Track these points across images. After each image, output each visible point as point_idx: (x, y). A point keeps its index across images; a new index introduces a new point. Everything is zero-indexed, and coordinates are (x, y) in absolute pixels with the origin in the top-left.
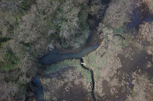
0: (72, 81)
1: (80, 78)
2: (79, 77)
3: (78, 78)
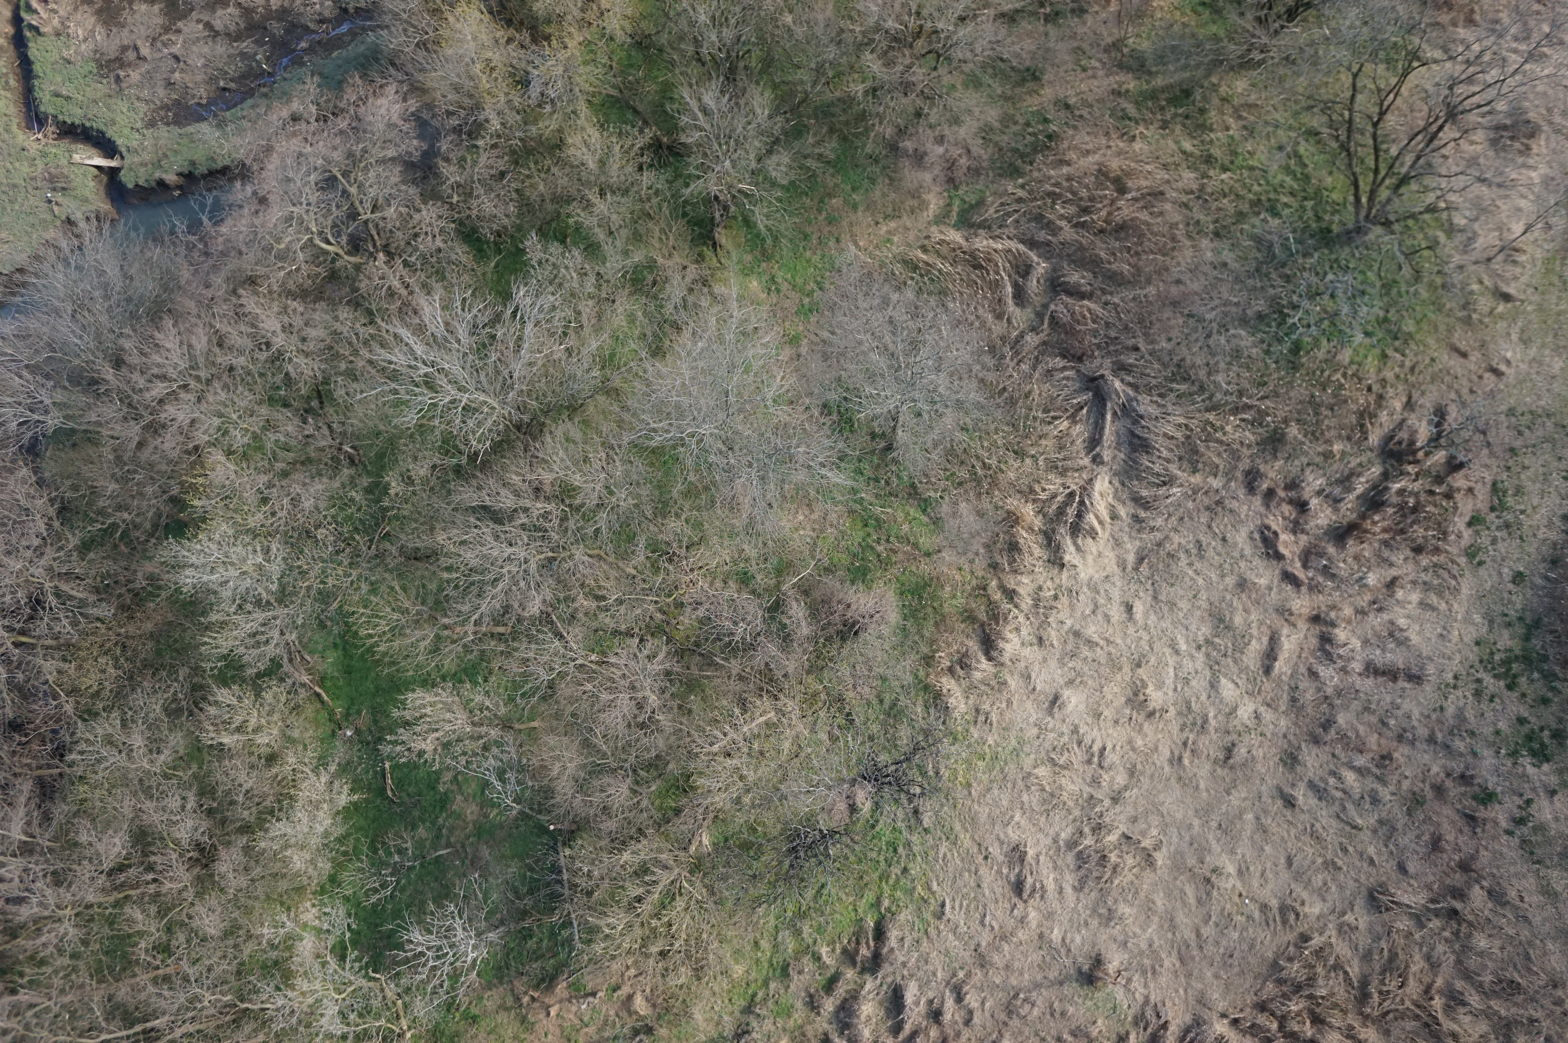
0: (180, 24)
1: (124, 49)
2: (131, 55)
3: (136, 48)
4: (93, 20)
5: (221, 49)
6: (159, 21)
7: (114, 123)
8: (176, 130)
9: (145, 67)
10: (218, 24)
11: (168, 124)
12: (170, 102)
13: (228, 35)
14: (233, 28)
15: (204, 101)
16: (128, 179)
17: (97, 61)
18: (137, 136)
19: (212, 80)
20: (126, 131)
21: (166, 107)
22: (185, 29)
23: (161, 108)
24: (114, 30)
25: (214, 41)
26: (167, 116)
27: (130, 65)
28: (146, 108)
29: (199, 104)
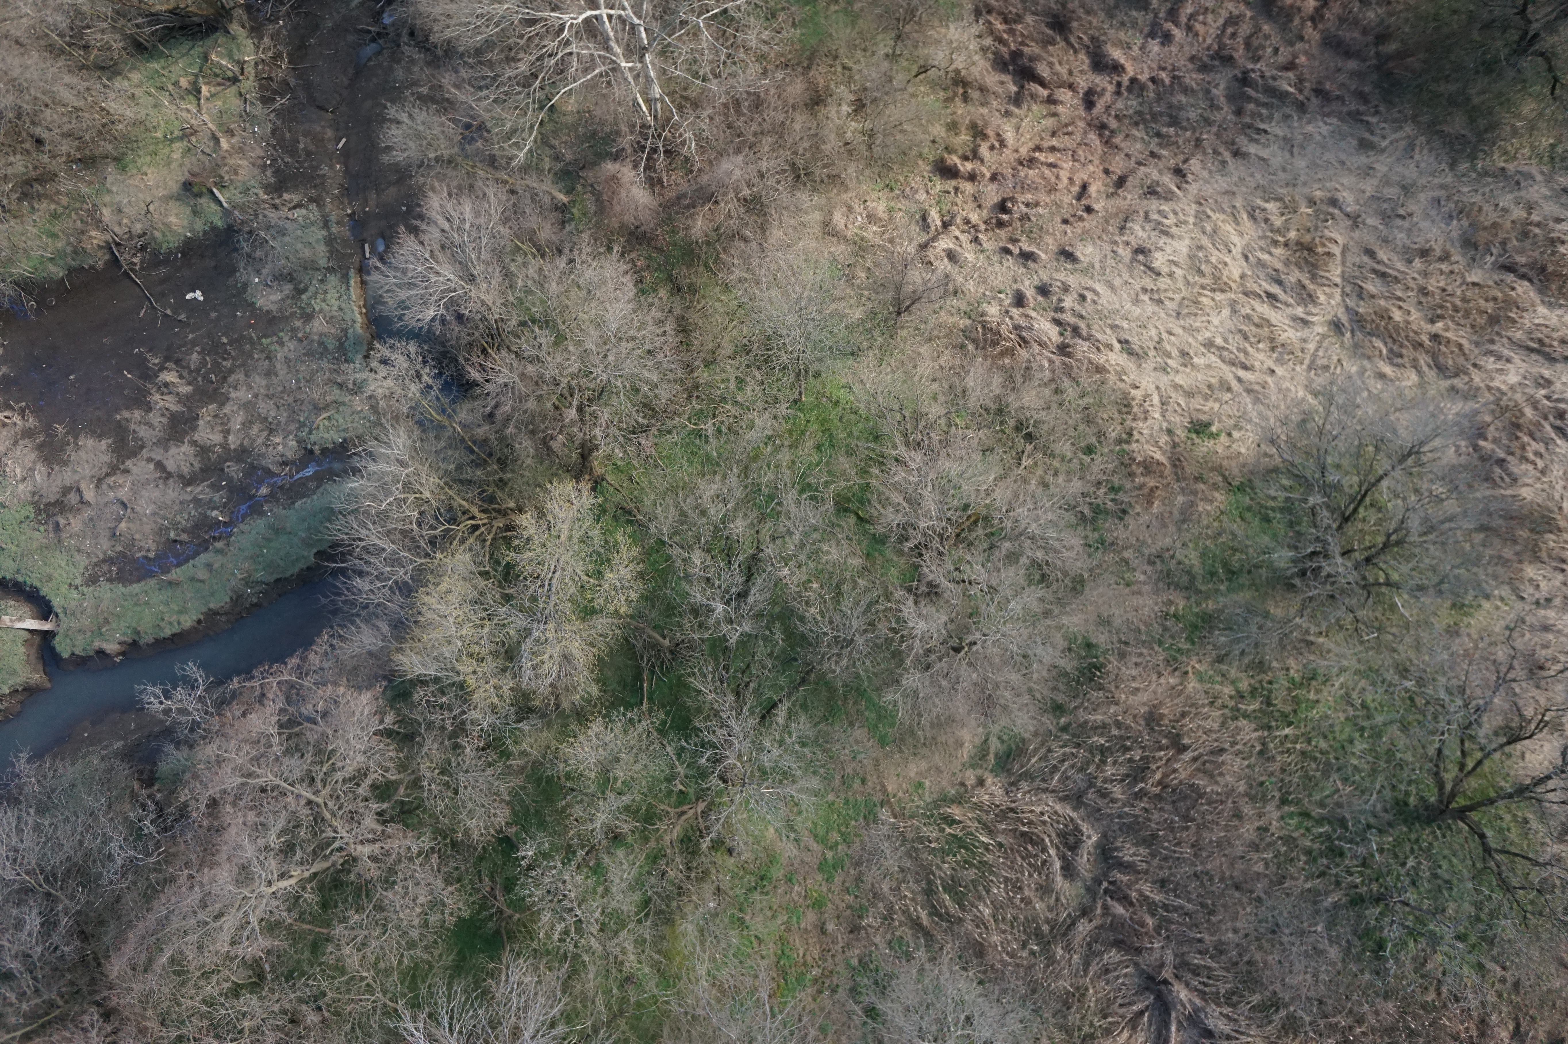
4: (33, 456)
5: (173, 493)
6: (106, 458)
7: (50, 578)
8: (120, 589)
9: (88, 513)
10: (171, 466)
11: (110, 580)
12: (113, 555)
13: (181, 477)
14: (186, 470)
15: (152, 555)
16: (63, 647)
17: (35, 504)
18: (75, 594)
19: (161, 531)
20: (64, 589)
21: (110, 561)
22: (135, 470)
23: (104, 561)
24: (56, 468)
25: (165, 484)
26: (110, 571)
27: (71, 509)
28: (87, 562)
29: (146, 557)
